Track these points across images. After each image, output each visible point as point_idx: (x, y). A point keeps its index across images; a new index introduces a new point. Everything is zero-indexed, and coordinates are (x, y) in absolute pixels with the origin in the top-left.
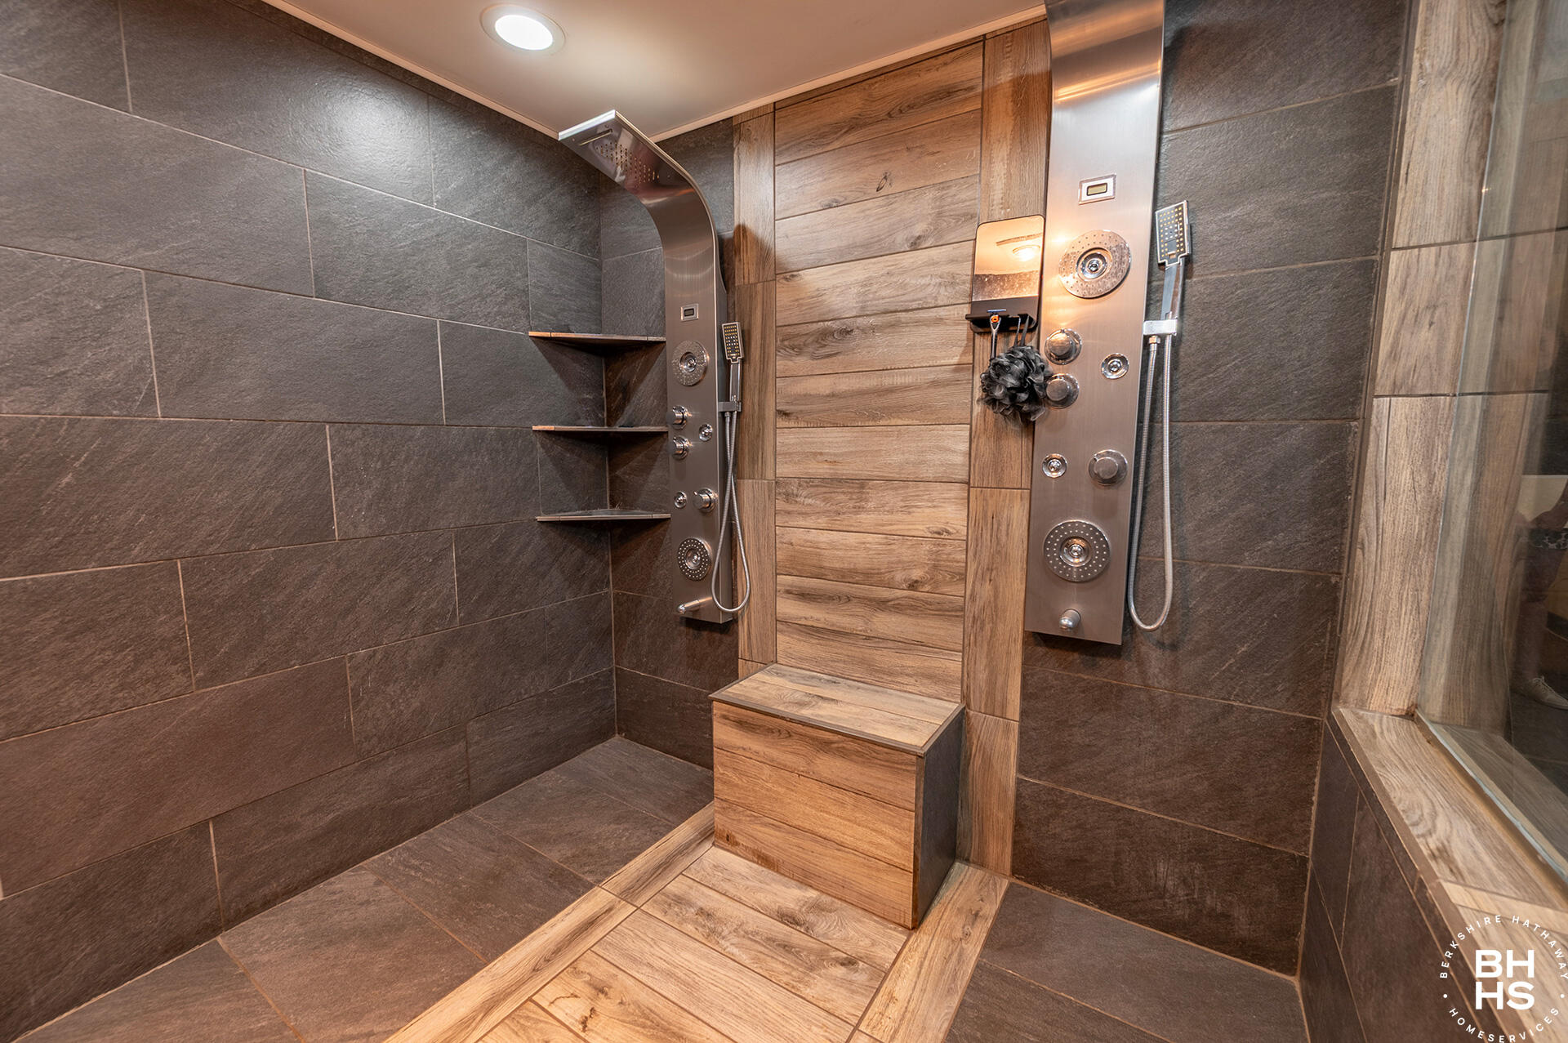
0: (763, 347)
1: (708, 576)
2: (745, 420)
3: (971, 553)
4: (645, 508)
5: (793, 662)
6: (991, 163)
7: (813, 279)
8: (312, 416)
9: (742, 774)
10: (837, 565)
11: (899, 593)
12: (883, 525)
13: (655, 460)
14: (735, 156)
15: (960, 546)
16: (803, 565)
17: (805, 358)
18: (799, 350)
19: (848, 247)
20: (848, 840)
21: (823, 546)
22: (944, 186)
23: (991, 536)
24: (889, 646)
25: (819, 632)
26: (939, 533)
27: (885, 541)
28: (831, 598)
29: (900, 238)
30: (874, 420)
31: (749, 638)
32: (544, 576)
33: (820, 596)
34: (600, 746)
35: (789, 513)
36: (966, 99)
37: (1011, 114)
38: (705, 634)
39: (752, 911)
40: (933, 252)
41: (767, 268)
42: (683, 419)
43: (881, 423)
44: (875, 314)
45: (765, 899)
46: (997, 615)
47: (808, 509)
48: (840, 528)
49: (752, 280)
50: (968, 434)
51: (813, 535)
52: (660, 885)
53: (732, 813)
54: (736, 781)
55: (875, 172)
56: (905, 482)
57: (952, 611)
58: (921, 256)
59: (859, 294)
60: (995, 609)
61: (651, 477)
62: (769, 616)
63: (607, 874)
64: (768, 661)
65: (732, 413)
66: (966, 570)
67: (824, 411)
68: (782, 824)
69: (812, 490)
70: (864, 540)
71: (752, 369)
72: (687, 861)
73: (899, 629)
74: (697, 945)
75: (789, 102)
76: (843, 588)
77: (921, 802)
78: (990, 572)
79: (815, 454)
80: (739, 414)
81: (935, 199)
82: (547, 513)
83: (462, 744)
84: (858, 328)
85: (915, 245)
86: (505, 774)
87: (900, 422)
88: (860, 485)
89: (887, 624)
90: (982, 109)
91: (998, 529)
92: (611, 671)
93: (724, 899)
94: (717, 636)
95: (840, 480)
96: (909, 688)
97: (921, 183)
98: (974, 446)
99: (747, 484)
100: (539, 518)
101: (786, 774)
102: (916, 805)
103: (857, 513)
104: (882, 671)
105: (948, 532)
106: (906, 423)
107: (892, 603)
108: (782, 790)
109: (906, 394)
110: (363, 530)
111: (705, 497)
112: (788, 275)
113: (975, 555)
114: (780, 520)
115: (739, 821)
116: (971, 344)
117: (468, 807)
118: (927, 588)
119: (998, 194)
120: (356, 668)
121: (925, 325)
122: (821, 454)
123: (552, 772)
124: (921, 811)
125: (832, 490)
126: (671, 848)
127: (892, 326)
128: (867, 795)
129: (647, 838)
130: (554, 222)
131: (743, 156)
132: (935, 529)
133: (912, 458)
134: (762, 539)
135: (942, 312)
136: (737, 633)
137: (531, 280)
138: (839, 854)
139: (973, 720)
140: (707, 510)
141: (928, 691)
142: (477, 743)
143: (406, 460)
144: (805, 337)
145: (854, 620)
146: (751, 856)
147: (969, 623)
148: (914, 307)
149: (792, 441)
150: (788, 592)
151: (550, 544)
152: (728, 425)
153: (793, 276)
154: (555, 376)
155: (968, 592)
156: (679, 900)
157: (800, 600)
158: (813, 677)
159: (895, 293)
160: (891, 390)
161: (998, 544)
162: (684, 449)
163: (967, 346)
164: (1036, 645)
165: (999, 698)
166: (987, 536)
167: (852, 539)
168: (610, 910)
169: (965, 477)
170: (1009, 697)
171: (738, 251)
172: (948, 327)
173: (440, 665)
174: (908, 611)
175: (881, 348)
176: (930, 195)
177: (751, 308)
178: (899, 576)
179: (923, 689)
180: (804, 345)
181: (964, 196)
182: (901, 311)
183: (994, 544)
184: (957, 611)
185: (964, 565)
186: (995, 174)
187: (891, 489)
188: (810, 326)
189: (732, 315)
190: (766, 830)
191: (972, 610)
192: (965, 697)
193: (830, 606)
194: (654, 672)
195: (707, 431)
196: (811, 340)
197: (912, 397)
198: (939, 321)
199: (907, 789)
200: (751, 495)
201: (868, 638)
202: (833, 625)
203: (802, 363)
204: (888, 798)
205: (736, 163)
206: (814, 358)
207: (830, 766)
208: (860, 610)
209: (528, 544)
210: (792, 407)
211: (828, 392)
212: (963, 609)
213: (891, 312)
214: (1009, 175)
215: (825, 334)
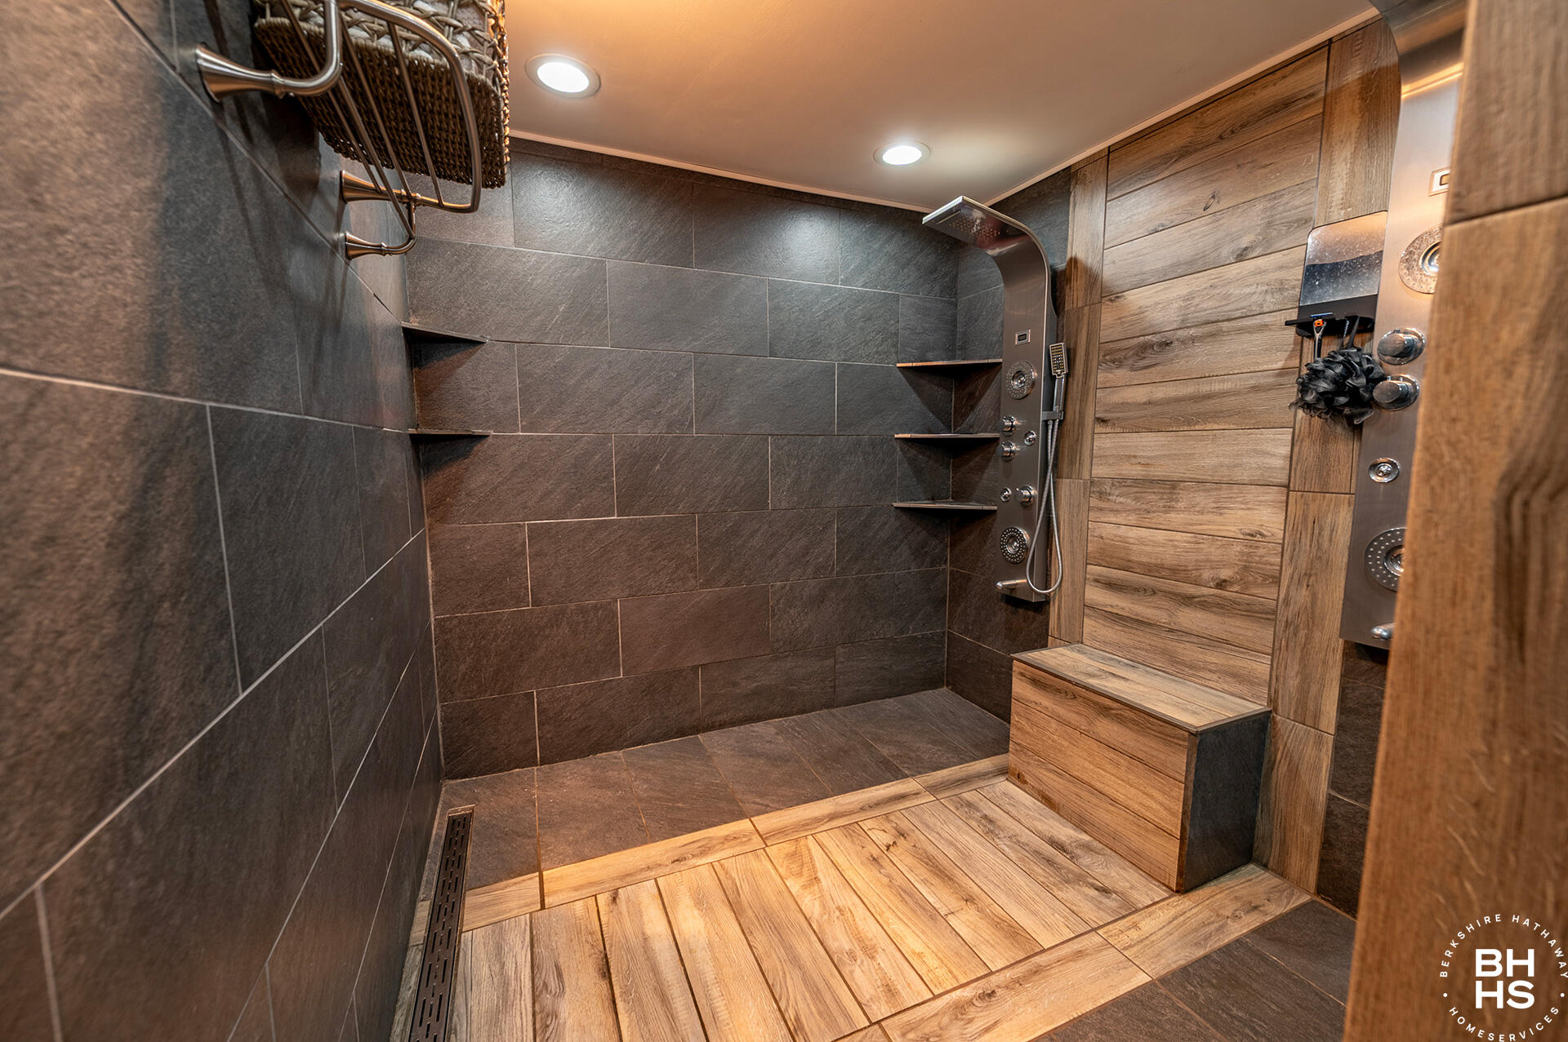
0: (1087, 362)
1: (1024, 561)
2: (1067, 427)
3: (1287, 557)
4: (978, 502)
5: (1097, 645)
6: (1330, 165)
7: (1136, 298)
8: (763, 432)
9: (1034, 724)
10: (1144, 560)
11: (1205, 591)
12: (1192, 525)
13: (989, 461)
14: (1072, 199)
15: (1274, 550)
16: (1112, 557)
17: (1125, 370)
18: (1119, 363)
19: (1172, 266)
20: (1121, 798)
21: (1132, 541)
22: (1275, 196)
23: (1311, 540)
24: (1191, 640)
25: (1123, 620)
26: (1252, 535)
27: (1194, 540)
28: (1137, 590)
29: (1226, 251)
30: (1189, 425)
31: (1059, 618)
32: (896, 548)
33: (1127, 587)
34: (930, 691)
35: (1101, 509)
36: (1305, 107)
37: (1357, 111)
38: (1021, 611)
39: (1027, 831)
40: (1261, 262)
41: (1094, 292)
42: (1012, 426)
43: (1197, 427)
44: (1196, 326)
45: (1040, 826)
46: (1313, 622)
47: (1119, 507)
48: (1149, 525)
49: (1080, 305)
50: (1290, 437)
51: (1123, 531)
52: (957, 791)
53: (1023, 756)
54: (1029, 729)
55: (1203, 193)
56: (1219, 484)
57: (1262, 613)
58: (1248, 266)
59: (1180, 308)
60: (1313, 615)
61: (985, 476)
62: (1078, 601)
63: (920, 773)
64: (1074, 639)
65: (1054, 421)
66: (1281, 574)
67: (1139, 417)
68: (1063, 772)
69: (1125, 489)
70: (1172, 538)
71: (1075, 382)
72: (982, 784)
73: (1204, 625)
74: (977, 835)
75: (1123, 143)
76: (1147, 580)
77: (1192, 777)
78: (1307, 577)
79: (1129, 457)
80: (1061, 422)
81: (1265, 210)
82: (902, 501)
83: (832, 661)
84: (1178, 340)
85: (1241, 256)
86: (858, 691)
87: (1216, 427)
88: (1171, 487)
89: (1190, 618)
90: (1323, 113)
91: (1320, 534)
92: (944, 633)
93: (1006, 816)
94: (1031, 613)
95: (1152, 481)
96: (1210, 684)
97: (1252, 196)
98: (1296, 449)
99: (1065, 484)
100: (895, 505)
101: (1070, 730)
102: (1186, 778)
103: (1166, 512)
104: (1184, 664)
105: (1262, 535)
106: (1221, 427)
107: (1198, 599)
108: (1066, 744)
109: (1225, 399)
110: (784, 505)
111: (1026, 493)
112: (1113, 297)
113: (1291, 558)
114: (1092, 516)
115: (1029, 763)
116: (1299, 347)
117: (833, 707)
118: (1236, 588)
119: (1337, 194)
120: (774, 593)
121: (1248, 332)
122: (1135, 457)
123: (891, 700)
124: (1191, 785)
125: (1142, 490)
126: (972, 772)
127: (1212, 335)
128: (1141, 761)
129: (955, 760)
130: (921, 277)
131: (1078, 198)
132: (1247, 531)
133: (1227, 461)
134: (1075, 532)
135: (1267, 319)
136: (1049, 614)
137: (901, 324)
138: (1112, 808)
139: (1279, 725)
140: (1027, 504)
141: (1232, 689)
142: (841, 662)
143: (811, 460)
144: (1126, 352)
145: (1158, 612)
146: (1036, 795)
147: (1281, 626)
148: (1236, 316)
149: (1108, 445)
150: (1097, 581)
151: (901, 525)
152: (1050, 431)
153: (1117, 297)
154: (914, 395)
155: (1282, 596)
156: (969, 805)
157: (1107, 588)
158: (1113, 659)
159: (1218, 304)
160: (1208, 396)
161: (1319, 549)
162: (1011, 452)
163: (1293, 350)
164: (1361, 658)
165: (1311, 706)
166: (1306, 540)
167: (1160, 536)
168: (918, 794)
169: (1285, 481)
170: (1323, 708)
171: (1069, 280)
172: (1272, 333)
173: (822, 602)
174: (1214, 609)
175: (1200, 357)
176: (1259, 207)
177: (1077, 328)
178: (1207, 575)
179: (1226, 687)
180: (1125, 358)
181: (1295, 204)
182: (1223, 321)
183: (1314, 550)
184: (1267, 613)
185: (1278, 568)
186: (1336, 175)
187: (1203, 491)
188: (1131, 340)
189: (1060, 336)
190: (1051, 775)
191: (1284, 614)
192: (1272, 700)
193: (1136, 597)
194: (978, 639)
195: (1031, 437)
196: (1131, 353)
197: (1231, 402)
198: (1264, 327)
199: (1178, 761)
200: (1068, 493)
201: (1171, 631)
202: (1137, 615)
203: (1121, 374)
204: (1160, 767)
205: (1071, 205)
206: (1133, 369)
207: (1107, 729)
208: (1165, 604)
209: (886, 524)
210: (1111, 415)
211: (1144, 400)
212: (1274, 612)
213: (1213, 322)
214: (1352, 173)
215: (1145, 348)
